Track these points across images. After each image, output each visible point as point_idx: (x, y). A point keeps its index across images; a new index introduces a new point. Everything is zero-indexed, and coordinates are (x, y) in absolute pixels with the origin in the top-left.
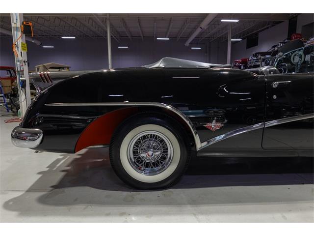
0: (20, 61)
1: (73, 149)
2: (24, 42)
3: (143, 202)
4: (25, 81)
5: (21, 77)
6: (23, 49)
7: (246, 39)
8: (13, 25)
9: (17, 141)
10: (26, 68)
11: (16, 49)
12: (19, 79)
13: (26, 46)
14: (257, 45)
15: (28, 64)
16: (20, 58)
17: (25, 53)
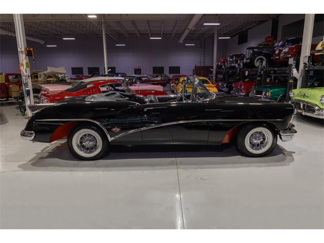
0: (25, 76)
1: (49, 140)
2: (28, 61)
3: (83, 166)
4: (29, 90)
5: (27, 87)
6: (27, 67)
7: (238, 36)
8: (19, 50)
9: (23, 137)
10: (30, 81)
11: (22, 68)
12: (24, 89)
13: (29, 64)
14: (247, 42)
15: (31, 77)
16: (25, 74)
17: (28, 70)
